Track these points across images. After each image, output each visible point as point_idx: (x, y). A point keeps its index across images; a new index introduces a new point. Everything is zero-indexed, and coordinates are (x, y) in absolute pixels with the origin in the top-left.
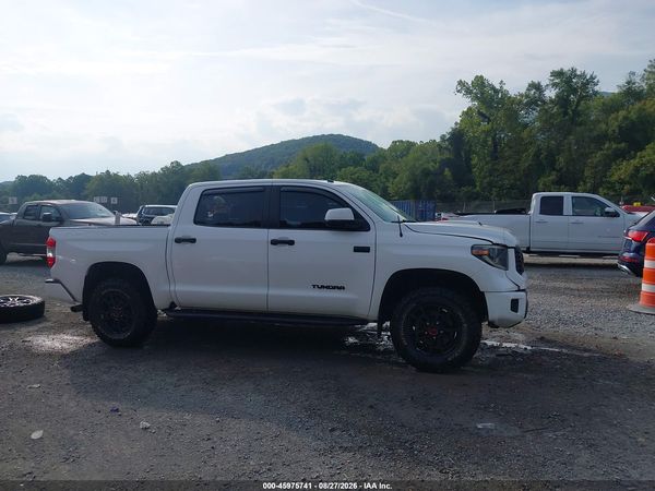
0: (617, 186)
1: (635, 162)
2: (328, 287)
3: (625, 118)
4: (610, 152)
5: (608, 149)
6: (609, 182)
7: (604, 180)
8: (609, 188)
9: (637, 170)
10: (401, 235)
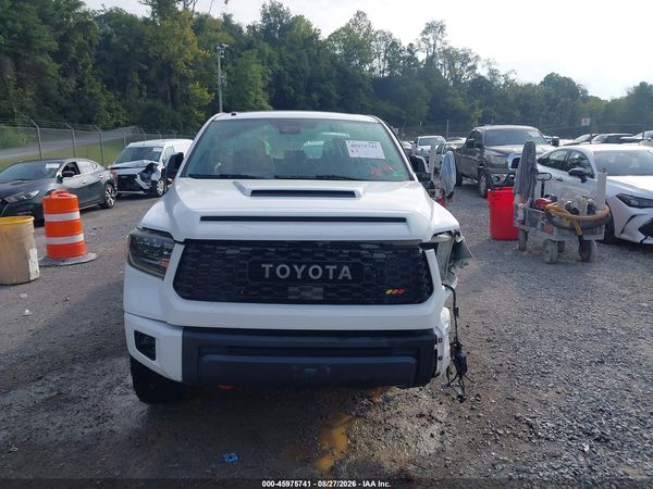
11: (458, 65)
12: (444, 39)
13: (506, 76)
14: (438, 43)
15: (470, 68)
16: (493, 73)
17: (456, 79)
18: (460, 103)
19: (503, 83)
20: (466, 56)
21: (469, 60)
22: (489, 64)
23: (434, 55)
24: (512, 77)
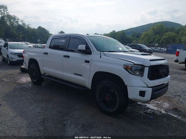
2: (78, 75)
10: (101, 57)
11: (12, 20)
12: (7, 12)
13: (28, 26)
14: (5, 12)
15: (16, 22)
16: (24, 24)
17: (12, 25)
18: (15, 32)
19: (27, 27)
20: (15, 18)
21: (16, 19)
22: (22, 21)
23: (4, 16)
24: (29, 26)
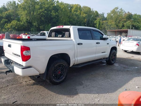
0: (7, 29)
1: (11, 24)
2: (103, 52)
3: (6, 14)
4: (4, 21)
5: (4, 20)
6: (5, 28)
7: (4, 27)
8: (5, 29)
9: (11, 26)
10: (110, 41)
